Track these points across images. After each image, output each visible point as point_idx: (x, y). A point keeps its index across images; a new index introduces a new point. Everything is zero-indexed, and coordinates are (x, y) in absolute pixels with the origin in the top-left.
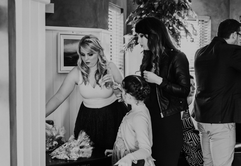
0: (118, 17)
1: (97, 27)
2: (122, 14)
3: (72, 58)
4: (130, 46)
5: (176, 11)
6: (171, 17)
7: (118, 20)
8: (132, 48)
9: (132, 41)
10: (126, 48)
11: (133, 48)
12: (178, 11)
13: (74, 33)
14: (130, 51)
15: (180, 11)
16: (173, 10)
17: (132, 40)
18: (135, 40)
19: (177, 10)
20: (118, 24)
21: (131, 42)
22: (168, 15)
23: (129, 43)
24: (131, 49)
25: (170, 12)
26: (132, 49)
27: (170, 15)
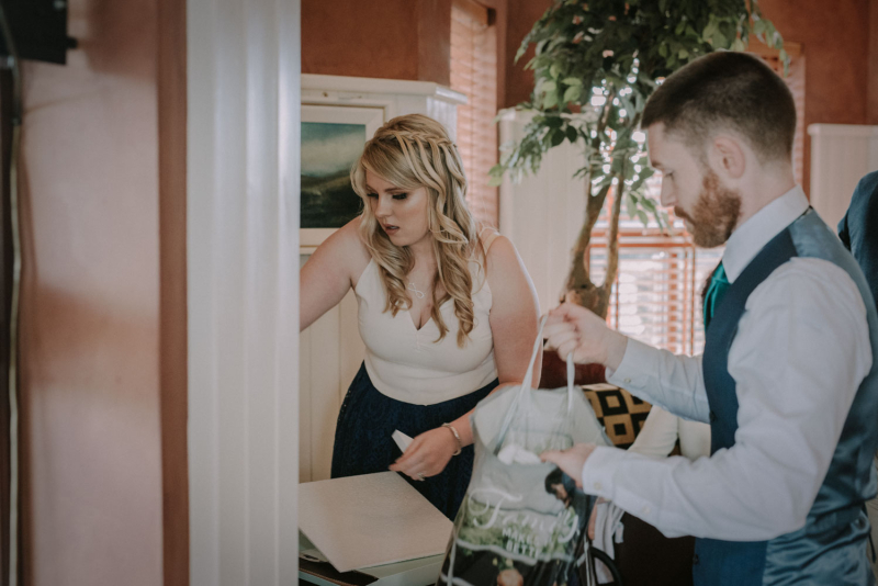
0: (477, 40)
1: (414, 77)
2: (492, 30)
3: (323, 194)
4: (529, 149)
5: (712, 16)
6: (693, 41)
7: (477, 54)
8: (537, 158)
9: (535, 131)
10: (515, 159)
11: (540, 158)
12: (721, 16)
13: (332, 99)
14: (530, 171)
15: (728, 20)
16: (700, 15)
17: (536, 127)
18: (546, 129)
19: (717, 15)
20: (476, 67)
21: (533, 135)
22: (683, 33)
23: (524, 140)
24: (532, 161)
25: (690, 22)
26: (536, 164)
27: (690, 31)
